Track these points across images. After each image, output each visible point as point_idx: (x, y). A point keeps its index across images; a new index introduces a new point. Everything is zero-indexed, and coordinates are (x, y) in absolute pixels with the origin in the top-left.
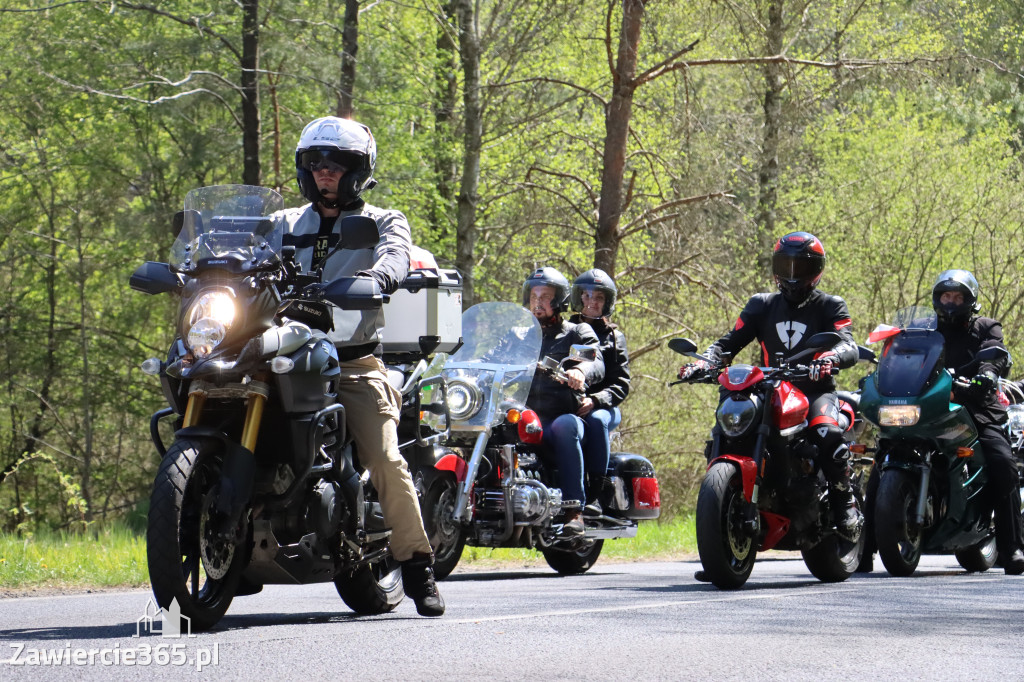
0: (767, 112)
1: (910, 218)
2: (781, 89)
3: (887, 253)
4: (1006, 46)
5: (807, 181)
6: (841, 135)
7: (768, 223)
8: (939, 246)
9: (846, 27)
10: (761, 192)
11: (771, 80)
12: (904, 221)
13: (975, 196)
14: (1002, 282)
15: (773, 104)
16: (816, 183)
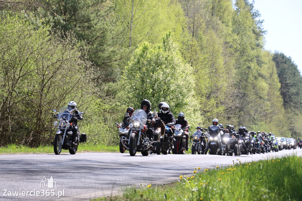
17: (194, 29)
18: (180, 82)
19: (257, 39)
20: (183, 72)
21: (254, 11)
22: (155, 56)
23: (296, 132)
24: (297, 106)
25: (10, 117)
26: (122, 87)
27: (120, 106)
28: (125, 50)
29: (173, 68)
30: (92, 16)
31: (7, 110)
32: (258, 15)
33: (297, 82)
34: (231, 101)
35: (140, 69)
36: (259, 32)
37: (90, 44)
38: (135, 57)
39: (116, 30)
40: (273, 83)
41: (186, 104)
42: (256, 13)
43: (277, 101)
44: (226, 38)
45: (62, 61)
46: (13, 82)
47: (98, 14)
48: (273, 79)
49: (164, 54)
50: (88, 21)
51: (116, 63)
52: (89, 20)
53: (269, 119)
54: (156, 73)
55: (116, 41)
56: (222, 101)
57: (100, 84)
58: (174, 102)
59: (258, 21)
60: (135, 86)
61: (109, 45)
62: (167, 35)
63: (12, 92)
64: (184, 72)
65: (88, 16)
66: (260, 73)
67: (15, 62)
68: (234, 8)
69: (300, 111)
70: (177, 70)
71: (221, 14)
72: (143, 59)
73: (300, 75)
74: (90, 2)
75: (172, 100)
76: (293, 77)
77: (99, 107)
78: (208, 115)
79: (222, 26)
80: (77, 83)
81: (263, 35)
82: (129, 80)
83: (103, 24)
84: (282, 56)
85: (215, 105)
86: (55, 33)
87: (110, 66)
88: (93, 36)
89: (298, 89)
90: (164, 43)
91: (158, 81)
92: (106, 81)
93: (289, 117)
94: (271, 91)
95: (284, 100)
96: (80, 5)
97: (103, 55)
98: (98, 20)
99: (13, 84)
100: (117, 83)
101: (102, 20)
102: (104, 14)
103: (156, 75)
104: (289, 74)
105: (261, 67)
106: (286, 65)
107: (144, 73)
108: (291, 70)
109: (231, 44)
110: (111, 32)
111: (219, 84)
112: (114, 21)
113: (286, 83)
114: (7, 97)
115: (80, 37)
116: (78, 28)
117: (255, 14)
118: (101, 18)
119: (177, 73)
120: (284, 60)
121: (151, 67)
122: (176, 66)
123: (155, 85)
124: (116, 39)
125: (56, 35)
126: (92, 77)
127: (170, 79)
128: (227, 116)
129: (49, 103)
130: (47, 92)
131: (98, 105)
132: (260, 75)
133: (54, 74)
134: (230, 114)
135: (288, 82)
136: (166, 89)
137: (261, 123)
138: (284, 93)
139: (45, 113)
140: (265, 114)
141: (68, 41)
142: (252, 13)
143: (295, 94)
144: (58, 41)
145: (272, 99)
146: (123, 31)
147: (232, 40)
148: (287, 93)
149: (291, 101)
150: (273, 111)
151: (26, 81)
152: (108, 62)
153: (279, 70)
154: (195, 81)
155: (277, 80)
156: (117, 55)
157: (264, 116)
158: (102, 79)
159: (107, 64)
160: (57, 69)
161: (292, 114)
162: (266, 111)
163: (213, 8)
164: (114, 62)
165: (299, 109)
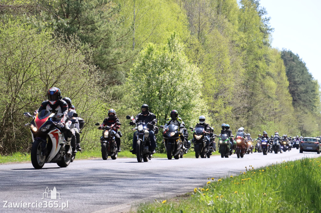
17: (200, 28)
18: (186, 83)
19: (264, 37)
20: (190, 73)
21: (259, 8)
22: (160, 57)
23: (306, 130)
24: (307, 104)
25: (14, 124)
26: (128, 89)
27: (127, 109)
28: (130, 52)
29: (179, 69)
30: (96, 18)
31: (10, 116)
32: (265, 12)
33: (306, 80)
34: (239, 101)
35: (145, 71)
36: (266, 30)
37: (94, 47)
38: (140, 59)
39: (121, 31)
40: (281, 82)
41: (193, 106)
42: (262, 10)
43: (286, 100)
44: (233, 36)
45: (65, 66)
46: (17, 87)
47: (102, 16)
48: (281, 77)
49: (169, 55)
50: (92, 23)
51: (120, 65)
53: (278, 118)
54: (162, 75)
55: (121, 42)
56: (229, 101)
57: (105, 88)
58: (181, 104)
59: (264, 18)
60: (140, 88)
61: (114, 48)
62: (172, 35)
63: (15, 99)
64: (191, 73)
65: (91, 18)
66: (268, 72)
67: (18, 67)
68: (240, 6)
69: (310, 109)
70: (183, 71)
71: (227, 12)
72: (149, 61)
73: (308, 73)
74: (93, 4)
75: (179, 102)
76: (302, 75)
77: (104, 111)
78: (216, 116)
79: (228, 24)
80: (82, 87)
81: (270, 33)
82: (134, 83)
83: (108, 26)
84: (290, 54)
85: (223, 106)
86: (58, 36)
87: (115, 69)
88: (97, 38)
89: (307, 87)
90: (169, 43)
91: (164, 83)
92: (111, 84)
93: (298, 116)
94: (279, 90)
95: (293, 99)
96: (83, 7)
97: (108, 57)
98: (101, 22)
99: (16, 90)
100: (122, 86)
101: (106, 22)
102: (107, 16)
103: (162, 76)
104: (297, 72)
105: (268, 65)
106: (294, 63)
107: (150, 75)
108: (300, 68)
109: (237, 42)
110: (116, 34)
111: (226, 84)
112: (118, 22)
113: (294, 81)
114: (11, 104)
115: (84, 40)
116: (81, 30)
117: (261, 12)
118: (105, 20)
119: (184, 74)
120: (292, 57)
121: (157, 69)
122: (182, 67)
123: (161, 87)
125: (59, 39)
126: (97, 81)
127: (176, 81)
128: (234, 116)
131: (104, 109)
132: (268, 74)
133: (58, 79)
134: (238, 114)
135: (297, 80)
136: (173, 91)
137: (271, 122)
138: (293, 91)
140: (274, 113)
141: (71, 44)
142: (258, 11)
143: (304, 92)
144: (61, 45)
145: (280, 98)
146: (128, 33)
147: (239, 39)
148: (296, 92)
149: (300, 99)
150: (282, 110)
151: (30, 87)
152: (113, 65)
153: (287, 69)
154: (201, 82)
155: (285, 78)
156: (122, 57)
157: (273, 115)
158: (107, 82)
159: (112, 66)
160: (62, 73)
161: (301, 112)
162: (275, 110)
163: (218, 6)
164: (119, 64)
165: (308, 107)
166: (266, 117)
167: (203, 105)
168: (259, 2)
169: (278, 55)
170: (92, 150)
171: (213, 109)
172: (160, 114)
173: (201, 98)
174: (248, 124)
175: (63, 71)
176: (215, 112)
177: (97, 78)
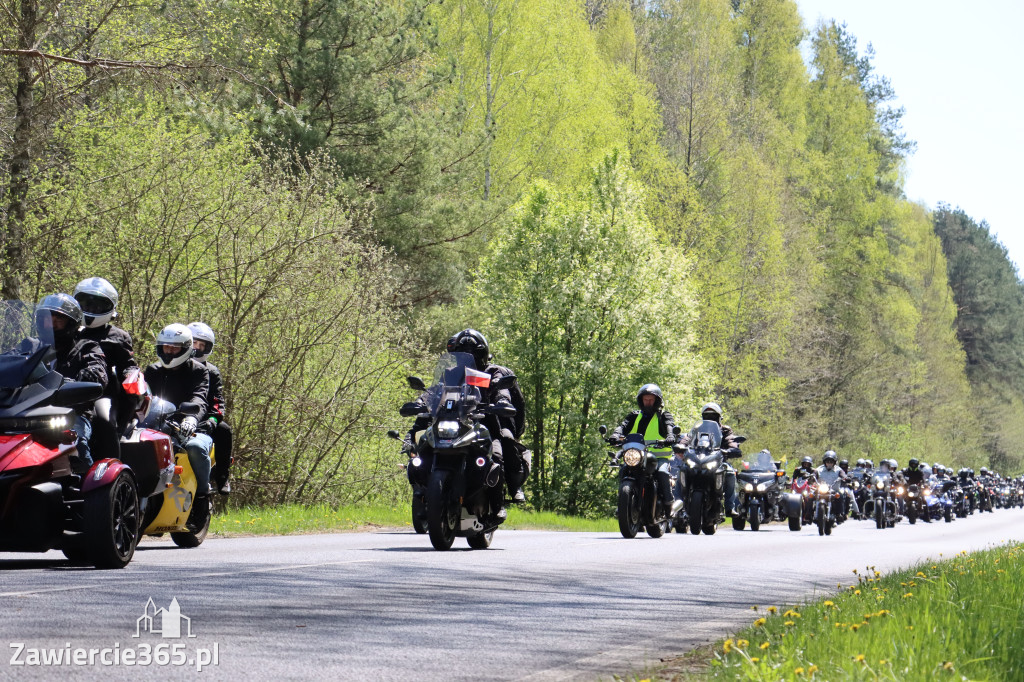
0: (19, 103)
1: (158, 216)
2: (34, 81)
3: (135, 249)
4: (251, 57)
5: (58, 173)
6: (92, 131)
7: (19, 212)
8: (185, 245)
9: (99, 26)
10: (12, 181)
11: (24, 72)
12: (151, 219)
13: (220, 200)
14: (243, 284)
15: (25, 96)
16: (68, 176)
17: (693, 139)
19: (883, 168)
20: (662, 273)
21: (871, 81)
22: (569, 224)
23: (1004, 454)
24: (1009, 374)
26: (475, 321)
28: (482, 207)
30: (381, 102)
32: (888, 92)
33: (1008, 299)
34: (807, 360)
35: (524, 264)
36: (889, 147)
37: (374, 188)
38: (509, 229)
39: (455, 145)
40: (934, 304)
42: (879, 87)
43: (947, 359)
44: (787, 165)
45: (293, 246)
46: (146, 307)
47: (400, 96)
48: (933, 290)
49: (596, 217)
50: (369, 117)
51: (452, 245)
52: (370, 115)
53: (921, 414)
54: (569, 278)
55: (456, 178)
56: (776, 361)
57: (410, 315)
59: (886, 110)
60: (511, 317)
61: (434, 191)
62: (606, 159)
63: (142, 343)
64: (664, 274)
65: (367, 101)
66: (896, 274)
67: (151, 248)
68: (813, 73)
69: (1018, 389)
70: (641, 266)
71: (774, 91)
72: (533, 235)
73: (1018, 279)
74: (372, 60)
75: (627, 361)
76: (995, 284)
77: (404, 385)
78: (736, 405)
79: (777, 129)
80: (341, 312)
81: (903, 157)
82: (492, 301)
83: (415, 126)
84: (961, 220)
85: (757, 375)
86: (272, 157)
87: (436, 256)
88: (384, 162)
89: (1011, 322)
90: (597, 183)
92: (423, 301)
93: (982, 410)
94: (928, 330)
95: (969, 357)
96: (343, 69)
97: (416, 220)
98: (397, 113)
99: (144, 316)
100: (456, 310)
101: (410, 115)
102: (416, 95)
103: (569, 282)
104: (981, 276)
105: (896, 254)
106: (974, 248)
108: (990, 263)
109: (803, 183)
110: (439, 150)
111: (769, 309)
112: (448, 116)
113: (972, 302)
115: (349, 167)
116: (337, 138)
117: (876, 91)
118: (409, 109)
119: (642, 276)
120: (966, 231)
122: (636, 255)
123: (570, 313)
124: (454, 174)
125: (277, 164)
126: (385, 293)
128: (793, 407)
129: (254, 374)
130: (249, 341)
131: (404, 380)
132: (896, 280)
133: (270, 286)
134: (802, 401)
135: (980, 299)
136: (609, 328)
137: (900, 426)
138: (969, 334)
139: (243, 406)
140: (909, 400)
141: (312, 181)
142: (867, 88)
143: (1001, 336)
144: (282, 184)
145: (929, 353)
146: (477, 147)
147: (809, 172)
148: (977, 335)
149: (990, 359)
150: (936, 390)
151: (184, 306)
152: (430, 245)
153: (952, 264)
154: (697, 302)
155: (946, 294)
156: (457, 221)
157: (907, 405)
158: (409, 294)
159: (427, 248)
160: (281, 269)
161: (993, 399)
162: (912, 392)
163: (748, 73)
164: (450, 243)
165: (1013, 384)
166: (886, 410)
167: (701, 370)
168: (871, 63)
169: (925, 221)
170: (365, 502)
171: (729, 384)
172: (568, 398)
173: (695, 349)
174: (832, 431)
175: (287, 261)
176: (734, 392)
177: (387, 285)
